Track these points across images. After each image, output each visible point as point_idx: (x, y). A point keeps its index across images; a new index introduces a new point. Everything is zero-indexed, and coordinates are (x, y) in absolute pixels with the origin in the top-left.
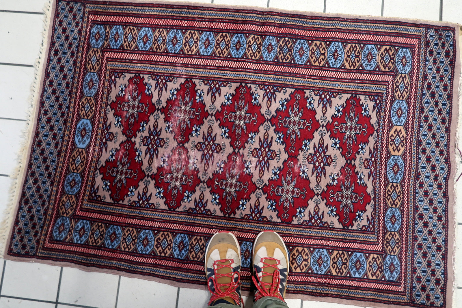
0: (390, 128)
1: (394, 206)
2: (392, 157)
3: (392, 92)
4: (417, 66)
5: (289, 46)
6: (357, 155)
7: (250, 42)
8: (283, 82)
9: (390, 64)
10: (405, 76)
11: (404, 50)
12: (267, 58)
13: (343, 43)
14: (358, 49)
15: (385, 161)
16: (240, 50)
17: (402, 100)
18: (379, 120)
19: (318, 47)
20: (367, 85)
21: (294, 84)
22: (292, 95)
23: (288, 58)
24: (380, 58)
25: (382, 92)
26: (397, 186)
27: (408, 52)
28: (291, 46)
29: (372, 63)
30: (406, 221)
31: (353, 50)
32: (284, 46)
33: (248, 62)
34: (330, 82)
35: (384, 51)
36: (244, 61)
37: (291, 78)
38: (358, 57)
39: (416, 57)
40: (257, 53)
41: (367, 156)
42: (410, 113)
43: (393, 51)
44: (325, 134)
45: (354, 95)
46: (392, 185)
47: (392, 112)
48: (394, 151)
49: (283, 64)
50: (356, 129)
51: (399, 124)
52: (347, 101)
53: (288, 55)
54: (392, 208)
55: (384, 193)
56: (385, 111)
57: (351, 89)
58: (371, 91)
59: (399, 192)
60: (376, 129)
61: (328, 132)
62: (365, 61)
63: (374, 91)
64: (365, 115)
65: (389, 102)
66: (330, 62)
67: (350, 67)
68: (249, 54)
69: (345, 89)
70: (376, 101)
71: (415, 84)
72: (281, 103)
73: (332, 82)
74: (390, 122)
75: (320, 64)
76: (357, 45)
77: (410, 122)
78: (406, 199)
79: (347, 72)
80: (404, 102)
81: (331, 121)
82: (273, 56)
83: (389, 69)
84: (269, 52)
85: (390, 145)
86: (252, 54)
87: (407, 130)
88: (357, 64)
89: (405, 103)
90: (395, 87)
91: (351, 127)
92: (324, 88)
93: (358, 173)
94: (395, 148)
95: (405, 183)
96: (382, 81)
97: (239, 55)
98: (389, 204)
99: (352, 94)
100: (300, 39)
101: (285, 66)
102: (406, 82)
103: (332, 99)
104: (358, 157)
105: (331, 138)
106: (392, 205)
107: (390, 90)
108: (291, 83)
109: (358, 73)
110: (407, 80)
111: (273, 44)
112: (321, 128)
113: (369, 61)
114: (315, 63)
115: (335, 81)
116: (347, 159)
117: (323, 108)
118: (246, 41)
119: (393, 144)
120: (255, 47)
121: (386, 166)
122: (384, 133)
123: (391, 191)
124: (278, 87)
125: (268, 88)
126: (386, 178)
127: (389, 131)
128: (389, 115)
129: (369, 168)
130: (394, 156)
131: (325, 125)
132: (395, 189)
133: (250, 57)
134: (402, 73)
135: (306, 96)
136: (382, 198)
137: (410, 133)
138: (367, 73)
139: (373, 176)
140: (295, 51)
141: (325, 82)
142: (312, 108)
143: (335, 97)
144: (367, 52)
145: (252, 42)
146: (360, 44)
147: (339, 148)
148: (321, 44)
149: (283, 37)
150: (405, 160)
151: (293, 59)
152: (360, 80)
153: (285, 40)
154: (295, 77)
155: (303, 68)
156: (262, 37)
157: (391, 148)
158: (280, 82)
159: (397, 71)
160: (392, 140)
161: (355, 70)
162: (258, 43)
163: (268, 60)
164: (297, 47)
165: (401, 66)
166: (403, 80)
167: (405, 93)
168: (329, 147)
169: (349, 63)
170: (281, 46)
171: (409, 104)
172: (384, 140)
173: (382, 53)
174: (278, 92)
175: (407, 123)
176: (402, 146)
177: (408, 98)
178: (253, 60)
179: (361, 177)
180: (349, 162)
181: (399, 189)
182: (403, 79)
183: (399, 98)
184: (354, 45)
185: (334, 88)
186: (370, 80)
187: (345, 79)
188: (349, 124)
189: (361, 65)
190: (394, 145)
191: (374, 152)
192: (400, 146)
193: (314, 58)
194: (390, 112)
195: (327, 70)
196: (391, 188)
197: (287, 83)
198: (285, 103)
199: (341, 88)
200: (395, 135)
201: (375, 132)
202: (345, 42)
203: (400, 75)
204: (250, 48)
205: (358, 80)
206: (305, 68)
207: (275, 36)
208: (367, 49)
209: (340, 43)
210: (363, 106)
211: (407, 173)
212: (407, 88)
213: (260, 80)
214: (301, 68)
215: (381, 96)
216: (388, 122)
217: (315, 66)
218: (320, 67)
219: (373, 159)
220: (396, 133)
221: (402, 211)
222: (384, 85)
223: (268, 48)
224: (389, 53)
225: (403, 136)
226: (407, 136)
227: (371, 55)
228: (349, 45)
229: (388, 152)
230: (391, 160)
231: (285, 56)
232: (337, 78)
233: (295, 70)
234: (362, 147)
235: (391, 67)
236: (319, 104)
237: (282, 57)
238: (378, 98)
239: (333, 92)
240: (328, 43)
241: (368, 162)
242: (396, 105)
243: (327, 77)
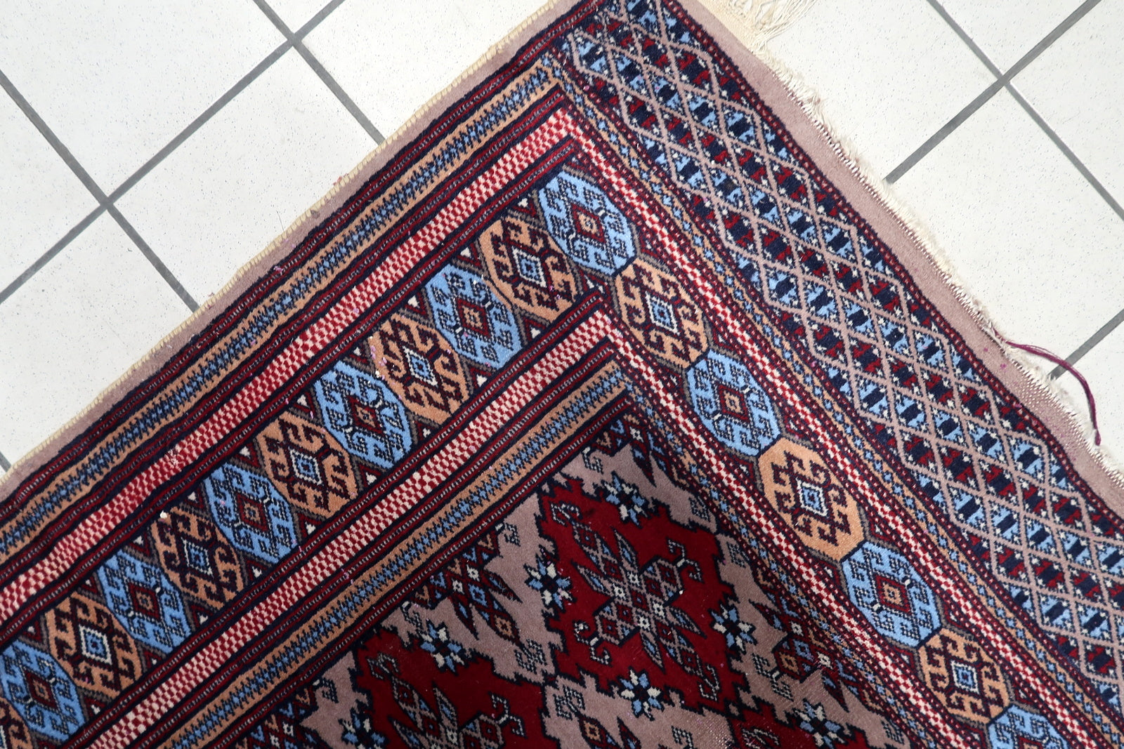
0: (751, 480)
1: (995, 710)
2: (847, 567)
3: (647, 363)
4: (640, 198)
5: (194, 532)
6: (735, 664)
7: (61, 645)
8: (295, 667)
9: (557, 276)
10: (638, 270)
11: (553, 185)
12: (167, 641)
13: (347, 355)
14: (413, 325)
15: (838, 601)
16: (62, 700)
17: (704, 356)
18: (694, 488)
19: (287, 445)
20: (553, 414)
21: (332, 637)
22: (359, 679)
23: (231, 574)
24: (507, 288)
25: (617, 392)
26: (945, 640)
27: (573, 180)
28: (201, 527)
29: (498, 326)
30: (1072, 716)
31: (400, 344)
32: (180, 546)
33: (122, 714)
34: (434, 519)
35: (497, 252)
36: (107, 726)
37: (305, 627)
38: (435, 352)
39: (610, 174)
40: (121, 653)
41: (770, 637)
42: (764, 373)
43: (524, 227)
44: (581, 698)
45: (545, 487)
46: (930, 651)
47: (708, 423)
48: (833, 540)
49: (235, 611)
50: (654, 588)
51: (765, 442)
52: (544, 525)
53: (222, 567)
54: (993, 721)
55: (925, 699)
56: (687, 441)
57: (517, 478)
58: (582, 421)
59: (969, 649)
60: (713, 526)
61: (583, 684)
62: (471, 342)
63: (593, 412)
64: (639, 516)
65: (668, 401)
66: (371, 457)
67: (446, 407)
68: (98, 686)
69: (499, 495)
70: (628, 439)
71: (693, 265)
72: (353, 738)
73: (441, 514)
74: (733, 460)
75: (345, 494)
76: (396, 317)
77: (794, 399)
78: (1007, 652)
79: (454, 435)
80: (711, 355)
81: (556, 639)
82: (179, 614)
83: (567, 295)
84: (156, 615)
85: (801, 535)
86: (110, 676)
87: (805, 435)
88: (459, 378)
89: (720, 358)
90: (639, 335)
91: (634, 595)
92: (433, 558)
93: (794, 719)
94: (827, 528)
95: (958, 606)
96: (585, 358)
97: (72, 718)
98: (975, 717)
99: (536, 489)
100: (208, 474)
101: (250, 606)
102: (658, 288)
103: (494, 566)
104: (745, 666)
105: (611, 694)
106: (987, 714)
107: (636, 362)
108: (320, 646)
109: (488, 402)
110: (656, 276)
111: (140, 576)
112: (550, 690)
113: (485, 332)
114: (325, 506)
115: (447, 500)
116: (720, 708)
117: (491, 623)
118: (48, 651)
119: (807, 523)
120: (93, 642)
121: (854, 612)
122: (749, 514)
123: (943, 671)
124: (291, 698)
125: (267, 731)
126: (892, 649)
127: (756, 491)
128: (709, 445)
129: (814, 669)
130: (848, 557)
131: (551, 669)
132: (949, 658)
133: (113, 694)
134: (619, 271)
135: (406, 639)
136: (936, 720)
137: (824, 438)
138: (515, 377)
139: (847, 683)
140: (229, 532)
141: (415, 534)
142: (462, 653)
143: (495, 553)
144: (449, 308)
145: (69, 637)
146: (403, 303)
147: (664, 698)
148: (284, 426)
149: (149, 523)
150: (890, 539)
151: (251, 561)
152: (516, 418)
153: (162, 526)
154: (313, 611)
155: (309, 558)
156: (86, 588)
157: (814, 542)
158: (284, 676)
159: (598, 279)
160: (797, 511)
161: (468, 403)
162: (93, 618)
163: (177, 640)
164: (223, 511)
165: (591, 250)
166: (644, 289)
167: (687, 324)
168: (631, 722)
169: (431, 401)
170: (169, 557)
171: (732, 346)
172: (770, 538)
173: (498, 264)
174: (308, 714)
175: (786, 414)
176: (842, 501)
177: (716, 331)
178: (131, 689)
179: (814, 722)
180: (734, 710)
181: (961, 642)
182: (638, 283)
183: (686, 356)
184: (387, 327)
185: (464, 525)
186: (548, 388)
187: (469, 463)
188: (620, 593)
189: (474, 370)
190: (815, 524)
191: (778, 604)
192: (835, 506)
193: (311, 493)
194: (701, 430)
195: (390, 490)
196: (936, 663)
197: (307, 656)
198: (367, 726)
199: (487, 505)
200: (787, 489)
201: (723, 539)
202: (354, 345)
203: (619, 282)
204: (83, 666)
205: (508, 425)
206: (315, 552)
207: (120, 546)
208: (441, 298)
209: (340, 366)
210: (607, 493)
211: (937, 573)
212: (677, 301)
213: (219, 730)
214: (303, 563)
215: (628, 410)
216: (728, 470)
217: (338, 515)
218: (355, 502)
219: (797, 629)
220: (783, 476)
221: (1032, 701)
222: (603, 362)
223: (138, 608)
224: (518, 245)
225: (815, 467)
226: (825, 457)
227: (472, 305)
228: (374, 341)
229: (820, 562)
230: (852, 582)
231: (215, 578)
232: (443, 485)
233: (293, 590)
234: (727, 623)
235: (567, 284)
236: (468, 622)
237: (208, 590)
238: (627, 425)
239: (473, 542)
240: (302, 400)
241: (792, 652)
242: (701, 393)
243: (410, 513)
